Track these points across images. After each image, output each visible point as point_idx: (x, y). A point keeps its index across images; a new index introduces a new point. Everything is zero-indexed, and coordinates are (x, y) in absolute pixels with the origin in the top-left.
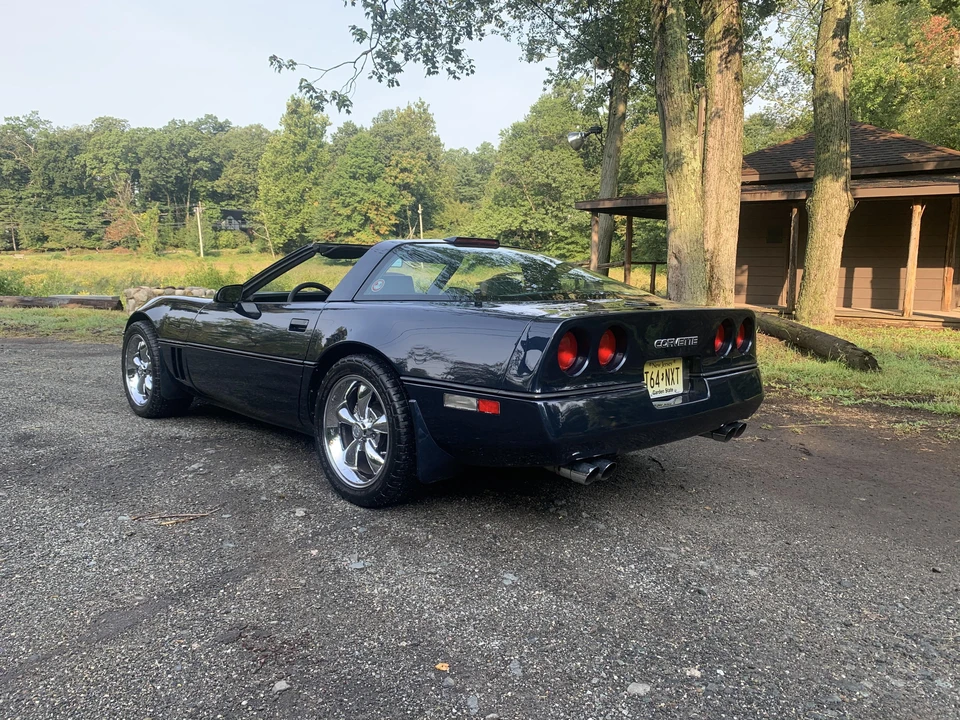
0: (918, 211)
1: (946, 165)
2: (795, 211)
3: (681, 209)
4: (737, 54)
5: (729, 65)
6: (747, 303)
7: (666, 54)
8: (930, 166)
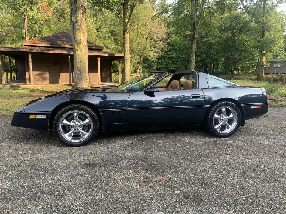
0: (99, 59)
1: (97, 48)
2: (69, 57)
3: (81, 57)
4: (85, 13)
5: (83, 16)
6: (49, 83)
7: (77, 10)
8: (94, 48)
